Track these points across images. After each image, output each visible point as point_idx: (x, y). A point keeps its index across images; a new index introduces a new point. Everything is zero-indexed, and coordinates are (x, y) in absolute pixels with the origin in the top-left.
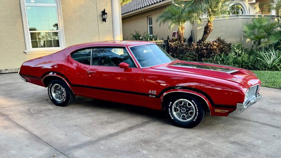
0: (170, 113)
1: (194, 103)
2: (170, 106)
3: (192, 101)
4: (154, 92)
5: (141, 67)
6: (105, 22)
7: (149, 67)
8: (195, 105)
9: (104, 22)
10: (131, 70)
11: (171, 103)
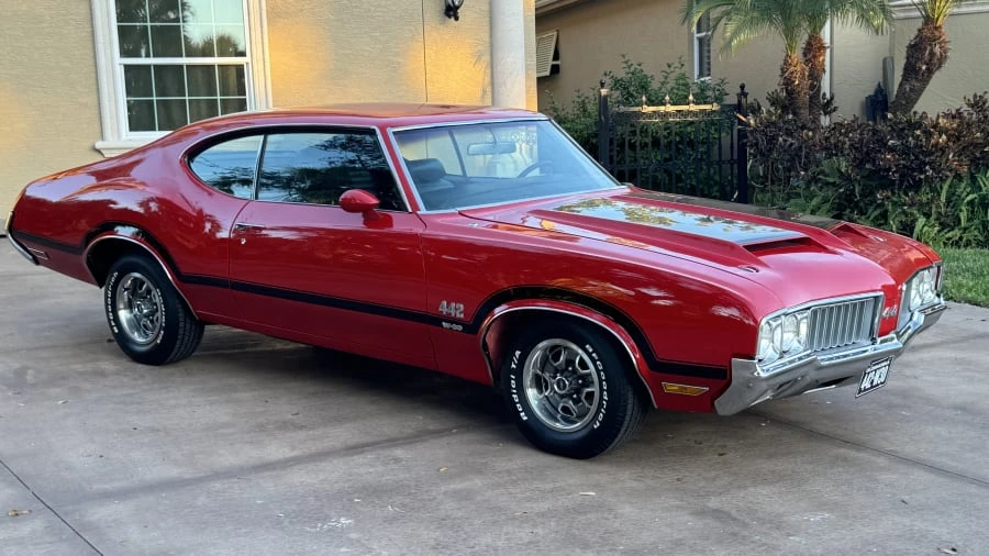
0: (514, 396)
1: (594, 355)
2: (513, 366)
3: (587, 346)
4: (456, 309)
5: (423, 211)
6: (457, 19)
7: (453, 211)
8: (598, 363)
9: (453, 19)
10: (388, 222)
11: (518, 353)
